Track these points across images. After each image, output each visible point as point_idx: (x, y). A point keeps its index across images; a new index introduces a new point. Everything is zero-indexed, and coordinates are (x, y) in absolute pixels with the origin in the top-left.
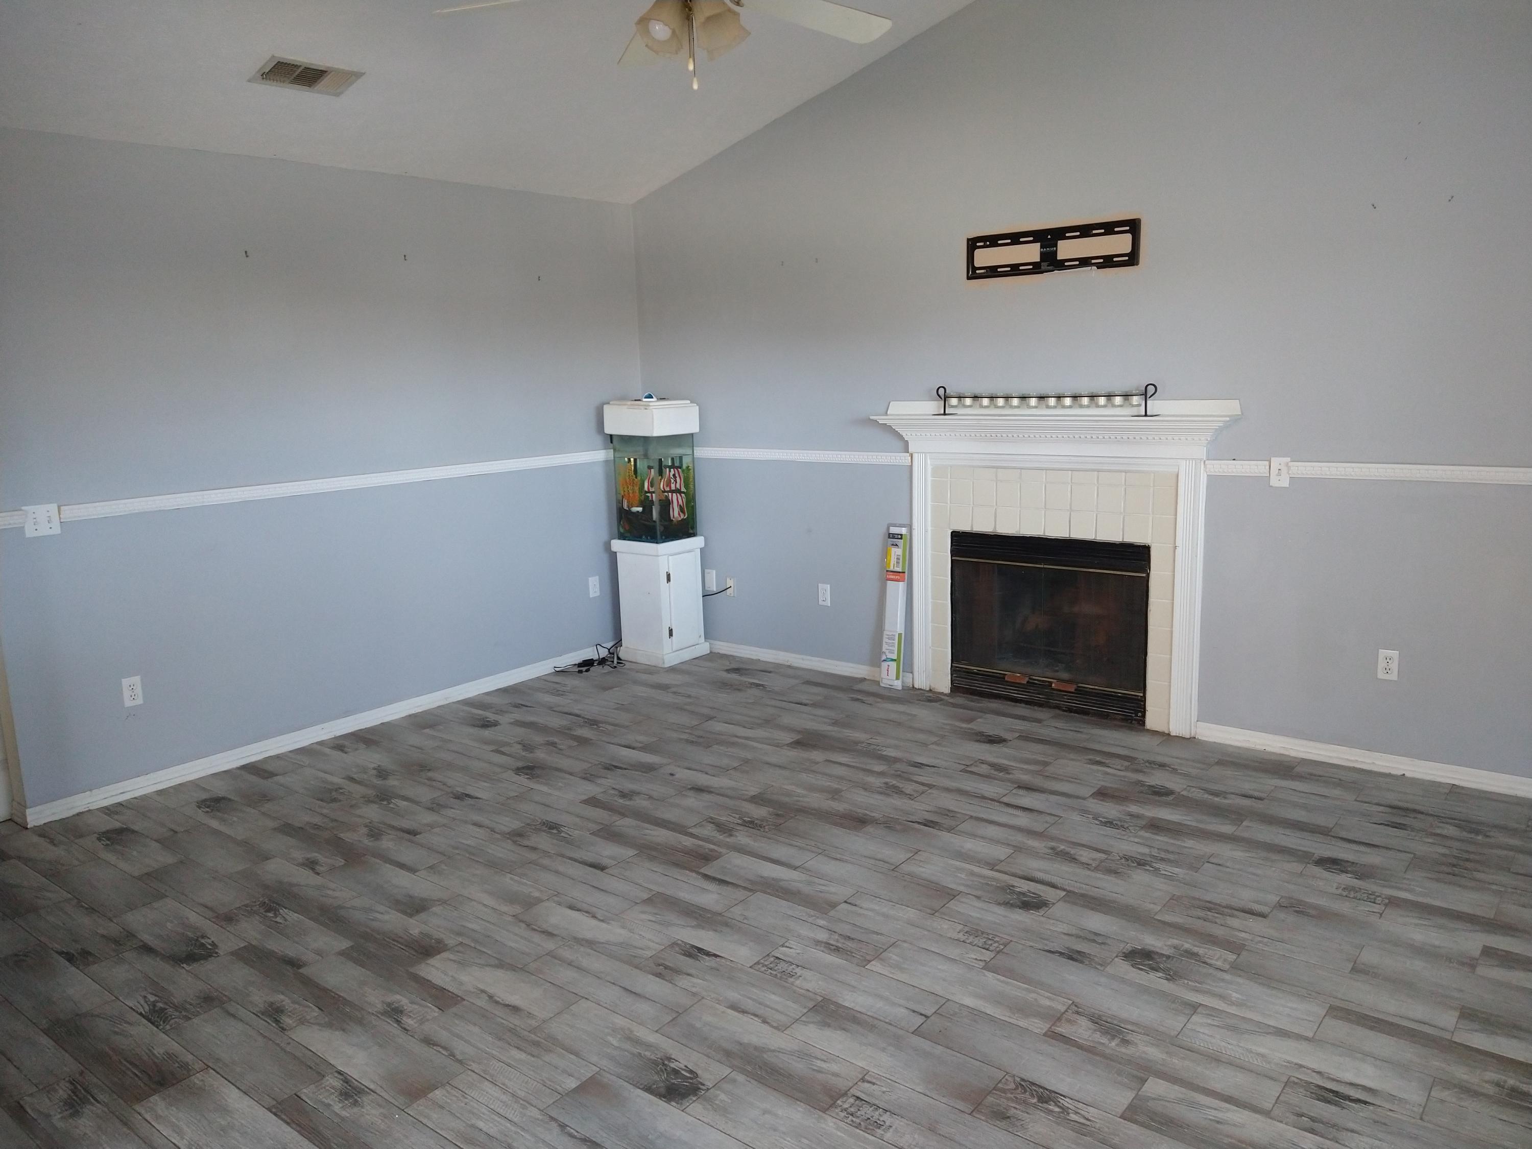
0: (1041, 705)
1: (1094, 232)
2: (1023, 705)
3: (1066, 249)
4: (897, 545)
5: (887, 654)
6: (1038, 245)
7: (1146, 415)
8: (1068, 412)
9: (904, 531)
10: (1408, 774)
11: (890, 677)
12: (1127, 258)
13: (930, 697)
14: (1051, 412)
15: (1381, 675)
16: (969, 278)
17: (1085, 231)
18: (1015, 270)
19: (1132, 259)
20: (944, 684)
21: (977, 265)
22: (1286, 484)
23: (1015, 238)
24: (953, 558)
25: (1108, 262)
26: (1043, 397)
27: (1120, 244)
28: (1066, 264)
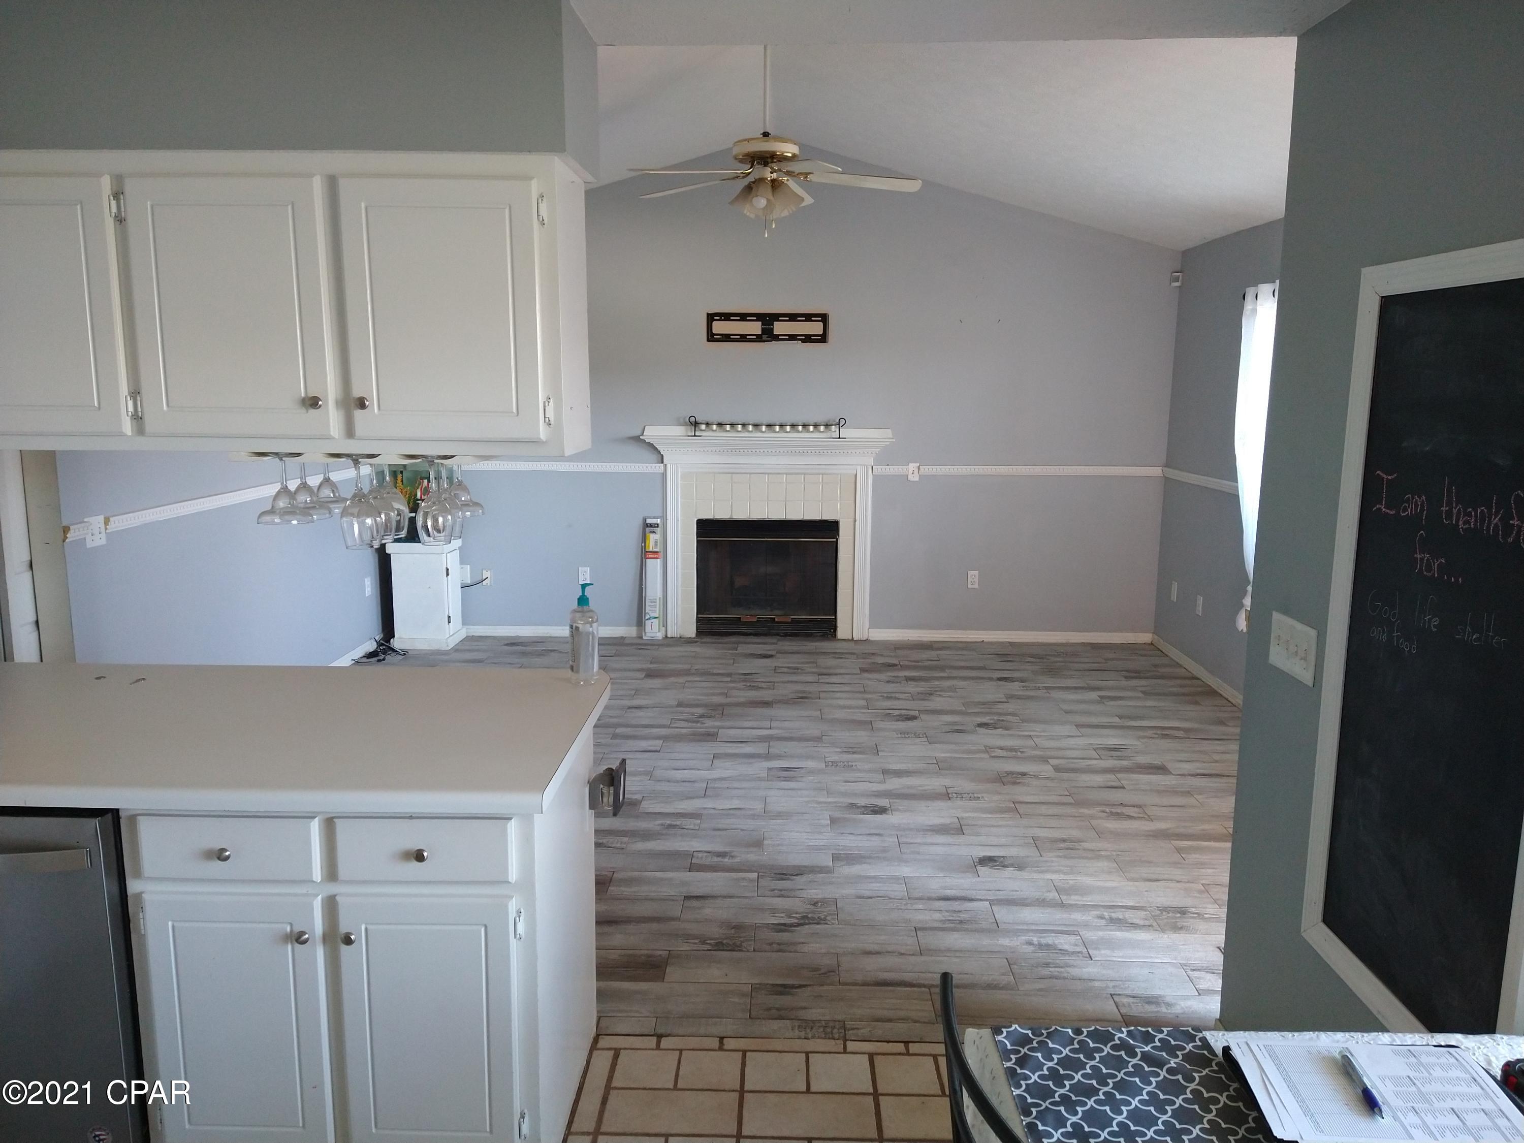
0: (765, 635)
1: (799, 319)
2: (752, 637)
3: (779, 328)
4: (654, 532)
5: (650, 614)
6: (760, 323)
7: (839, 438)
8: (789, 435)
9: (659, 521)
10: (985, 640)
11: (654, 631)
12: (820, 338)
13: (682, 641)
14: (777, 435)
15: (970, 586)
16: (708, 340)
17: (793, 317)
18: (743, 338)
19: (823, 338)
20: (691, 631)
21: (714, 332)
22: (917, 479)
23: (743, 317)
24: (698, 539)
25: (808, 339)
26: (771, 425)
27: (815, 328)
28: (780, 337)
